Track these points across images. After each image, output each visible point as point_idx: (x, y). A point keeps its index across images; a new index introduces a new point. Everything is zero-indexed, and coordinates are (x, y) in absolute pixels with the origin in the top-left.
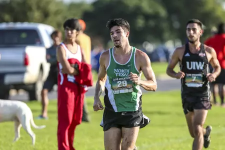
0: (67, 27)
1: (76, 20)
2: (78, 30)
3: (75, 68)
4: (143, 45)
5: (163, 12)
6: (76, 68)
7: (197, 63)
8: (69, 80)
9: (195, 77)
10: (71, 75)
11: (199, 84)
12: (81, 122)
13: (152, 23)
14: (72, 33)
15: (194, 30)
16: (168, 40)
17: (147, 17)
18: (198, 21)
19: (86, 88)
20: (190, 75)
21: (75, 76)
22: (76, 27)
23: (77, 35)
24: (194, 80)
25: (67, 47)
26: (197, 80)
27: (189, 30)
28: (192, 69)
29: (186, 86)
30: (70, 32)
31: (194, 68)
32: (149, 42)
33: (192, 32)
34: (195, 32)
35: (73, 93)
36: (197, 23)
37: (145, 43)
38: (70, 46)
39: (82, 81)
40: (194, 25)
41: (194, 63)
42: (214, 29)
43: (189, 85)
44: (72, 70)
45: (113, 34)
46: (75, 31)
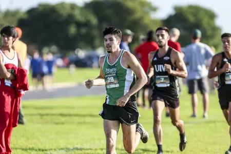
0: (4, 34)
1: (13, 27)
2: (14, 37)
3: (11, 73)
4: (76, 51)
5: (94, 20)
6: (13, 73)
7: (162, 66)
8: (6, 84)
9: (163, 79)
10: (8, 79)
11: (167, 84)
12: (17, 124)
13: (83, 31)
14: (8, 40)
15: (163, 36)
16: (99, 47)
17: (79, 25)
18: (166, 28)
19: (23, 92)
20: (159, 77)
21: (12, 81)
22: (13, 35)
23: (13, 42)
24: (162, 81)
25: (4, 53)
26: (165, 81)
27: (158, 36)
28: (159, 71)
29: (157, 86)
30: (6, 39)
31: (161, 71)
32: (81, 48)
33: (161, 38)
34: (163, 38)
35: (10, 97)
36: (165, 30)
37: (76, 50)
38: (7, 52)
39: (18, 85)
40: (162, 32)
41: (160, 66)
42: (142, 37)
43: (159, 86)
44: (9, 75)
45: (106, 41)
46: (11, 38)
